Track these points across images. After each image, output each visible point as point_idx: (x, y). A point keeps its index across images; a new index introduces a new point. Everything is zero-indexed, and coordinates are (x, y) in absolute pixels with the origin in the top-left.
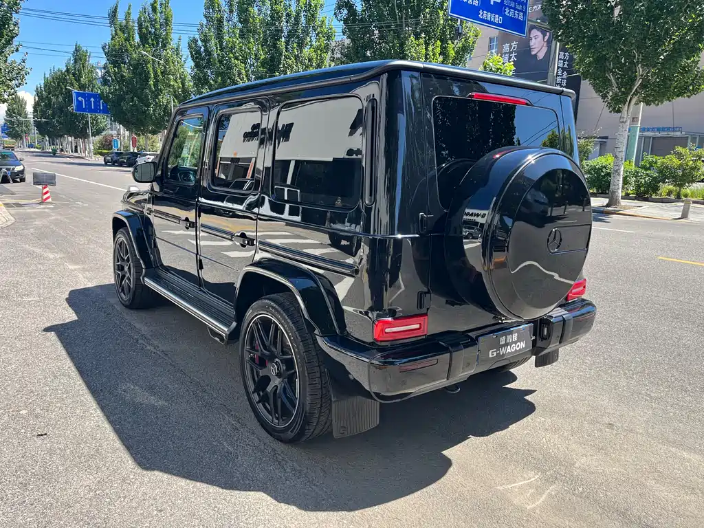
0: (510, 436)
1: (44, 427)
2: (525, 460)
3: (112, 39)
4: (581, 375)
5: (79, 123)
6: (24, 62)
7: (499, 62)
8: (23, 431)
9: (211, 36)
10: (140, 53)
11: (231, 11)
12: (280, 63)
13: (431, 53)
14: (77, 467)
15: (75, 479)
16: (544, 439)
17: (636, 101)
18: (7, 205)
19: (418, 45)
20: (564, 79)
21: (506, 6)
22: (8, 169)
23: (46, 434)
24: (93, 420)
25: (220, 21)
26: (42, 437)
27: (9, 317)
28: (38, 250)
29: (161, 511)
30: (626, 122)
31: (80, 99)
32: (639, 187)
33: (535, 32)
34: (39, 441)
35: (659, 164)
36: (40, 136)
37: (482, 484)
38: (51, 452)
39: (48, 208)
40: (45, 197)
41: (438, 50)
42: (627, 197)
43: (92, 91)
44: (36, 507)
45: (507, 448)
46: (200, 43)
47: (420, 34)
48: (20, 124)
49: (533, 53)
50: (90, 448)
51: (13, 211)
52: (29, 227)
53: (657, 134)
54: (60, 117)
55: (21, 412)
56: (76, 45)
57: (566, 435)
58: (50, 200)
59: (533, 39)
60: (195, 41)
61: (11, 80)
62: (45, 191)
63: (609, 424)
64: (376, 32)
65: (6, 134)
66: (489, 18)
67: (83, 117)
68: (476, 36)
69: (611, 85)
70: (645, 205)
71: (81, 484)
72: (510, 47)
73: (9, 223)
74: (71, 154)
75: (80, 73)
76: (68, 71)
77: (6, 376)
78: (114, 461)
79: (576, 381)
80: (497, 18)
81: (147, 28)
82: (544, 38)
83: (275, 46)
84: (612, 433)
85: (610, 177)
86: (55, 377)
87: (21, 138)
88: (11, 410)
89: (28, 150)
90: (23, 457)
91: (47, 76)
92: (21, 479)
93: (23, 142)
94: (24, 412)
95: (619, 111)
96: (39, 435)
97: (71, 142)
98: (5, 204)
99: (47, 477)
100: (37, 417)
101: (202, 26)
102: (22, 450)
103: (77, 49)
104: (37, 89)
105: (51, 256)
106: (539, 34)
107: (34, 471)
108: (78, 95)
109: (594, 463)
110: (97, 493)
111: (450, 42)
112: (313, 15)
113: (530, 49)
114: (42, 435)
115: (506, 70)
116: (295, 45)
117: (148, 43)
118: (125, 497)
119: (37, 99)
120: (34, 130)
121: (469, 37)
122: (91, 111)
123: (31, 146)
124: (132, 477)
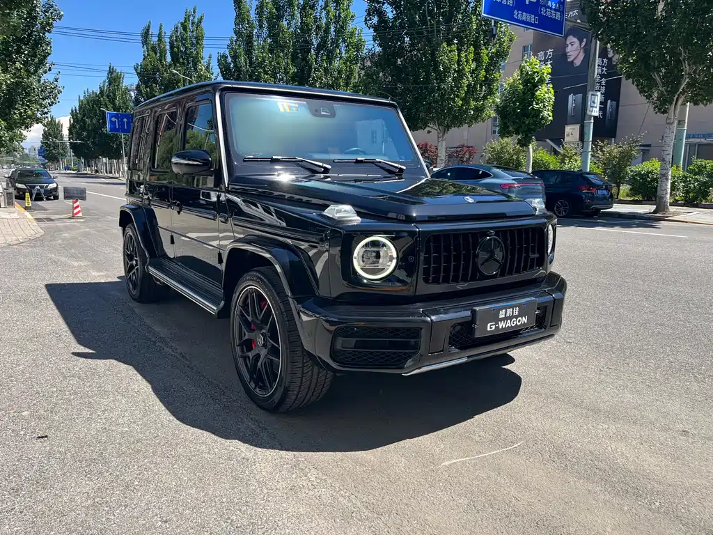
0: (569, 444)
1: (46, 429)
2: (589, 471)
3: (144, 59)
4: (646, 380)
5: (114, 143)
6: (56, 81)
7: (535, 65)
8: (22, 433)
9: (240, 52)
10: (171, 72)
11: (261, 27)
12: (309, 76)
13: (464, 60)
14: (76, 472)
15: (73, 485)
16: (609, 448)
17: (683, 101)
18: (38, 220)
19: (450, 51)
20: (603, 86)
21: (542, 6)
22: (41, 187)
23: (46, 436)
24: (100, 422)
25: (250, 37)
26: (42, 440)
27: (24, 320)
28: (62, 259)
29: (166, 522)
30: (673, 123)
31: (113, 119)
32: (687, 192)
33: (571, 39)
34: (38, 444)
35: (708, 168)
36: (75, 158)
37: (539, 498)
38: (49, 455)
39: (77, 222)
40: (75, 211)
41: (471, 56)
42: (675, 203)
43: (125, 111)
44: (25, 515)
45: (566, 458)
46: (229, 59)
47: (452, 40)
48: (56, 146)
49: (569, 60)
50: (93, 451)
51: (43, 225)
52: (56, 239)
53: (703, 141)
54: (94, 138)
55: (23, 414)
56: (110, 67)
57: (634, 443)
58: (80, 214)
59: (570, 45)
60: (224, 57)
61: (43, 99)
62: (75, 205)
63: (683, 431)
64: (407, 39)
65: (43, 157)
66: (524, 18)
67: (117, 137)
68: (511, 41)
69: (656, 85)
70: (696, 211)
71: (79, 490)
72: (546, 54)
73: (38, 235)
74: (106, 175)
75: (115, 95)
76: (102, 92)
77: (12, 377)
78: (118, 466)
79: (640, 386)
80: (532, 19)
81: (178, 48)
82: (581, 44)
83: (304, 59)
84: (687, 441)
85: (657, 182)
86: (65, 378)
87: (58, 161)
88: (12, 411)
89: (65, 172)
90: (18, 460)
91: (82, 98)
92: (14, 484)
93: (60, 164)
94: (26, 413)
95: (665, 112)
96: (39, 437)
97: (106, 164)
98: (36, 219)
99: (42, 482)
100: (39, 418)
101: (232, 42)
102: (18, 453)
103: (111, 71)
104: (72, 111)
105: (76, 264)
106: (575, 40)
107: (28, 475)
108: (112, 116)
109: (670, 474)
110: (96, 500)
111: (484, 48)
112: (342, 27)
113: (566, 56)
114: (42, 437)
115: (543, 73)
116: (325, 57)
117: (179, 62)
118: (126, 506)
119: (72, 122)
120: (70, 153)
121: (504, 41)
122: (124, 131)
123: (67, 168)
124: (137, 483)
